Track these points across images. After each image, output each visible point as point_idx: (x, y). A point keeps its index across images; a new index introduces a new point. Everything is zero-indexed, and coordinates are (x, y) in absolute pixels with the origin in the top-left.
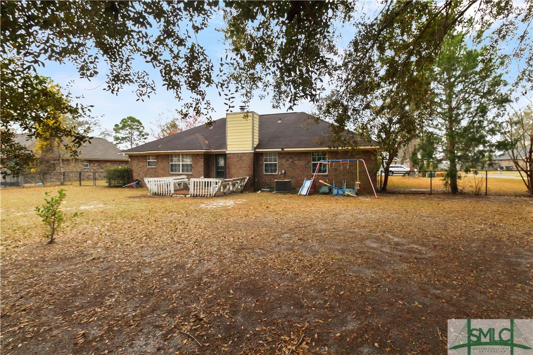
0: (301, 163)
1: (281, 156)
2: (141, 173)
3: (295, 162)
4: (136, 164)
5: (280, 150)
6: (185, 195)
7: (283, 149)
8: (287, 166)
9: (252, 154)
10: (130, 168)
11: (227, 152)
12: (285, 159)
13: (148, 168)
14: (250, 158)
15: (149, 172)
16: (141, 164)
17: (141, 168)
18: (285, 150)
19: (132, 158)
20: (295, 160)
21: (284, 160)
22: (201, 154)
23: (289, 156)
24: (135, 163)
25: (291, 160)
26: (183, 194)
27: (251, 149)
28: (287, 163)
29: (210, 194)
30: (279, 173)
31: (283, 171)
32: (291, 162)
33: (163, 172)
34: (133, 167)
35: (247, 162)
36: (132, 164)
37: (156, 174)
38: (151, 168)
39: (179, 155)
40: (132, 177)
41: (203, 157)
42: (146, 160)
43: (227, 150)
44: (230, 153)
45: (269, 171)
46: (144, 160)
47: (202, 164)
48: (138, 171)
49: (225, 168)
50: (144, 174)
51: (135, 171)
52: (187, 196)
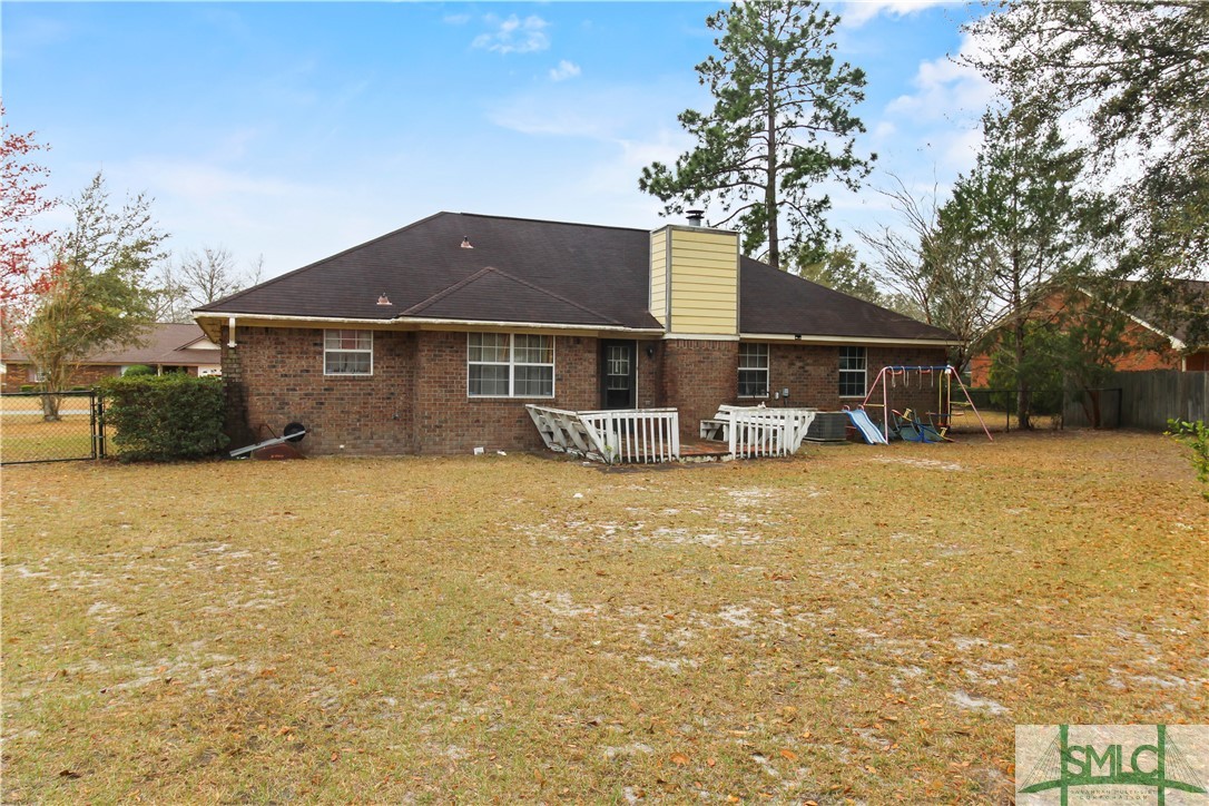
0: (819, 371)
1: (780, 354)
3: (807, 368)
4: (264, 363)
5: (793, 338)
6: (719, 457)
7: (799, 336)
8: (792, 378)
9: (736, 345)
10: (229, 381)
11: (667, 336)
12: (787, 360)
13: (332, 380)
14: (731, 354)
16: (295, 363)
17: (292, 381)
18: (804, 338)
19: (246, 338)
20: (808, 365)
21: (785, 363)
22: (590, 339)
24: (264, 355)
25: (799, 364)
26: (712, 455)
27: (734, 330)
28: (791, 371)
30: (773, 395)
31: (786, 392)
32: (800, 368)
33: (441, 393)
34: (248, 375)
35: (721, 365)
36: (246, 361)
37: (372, 401)
38: (346, 379)
39: (504, 336)
40: (244, 414)
41: (594, 347)
42: (318, 348)
43: (669, 331)
44: (678, 340)
45: (747, 390)
46: (312, 348)
47: (592, 369)
48: (276, 390)
49: (630, 381)
50: (310, 403)
51: (262, 390)
52: (725, 459)
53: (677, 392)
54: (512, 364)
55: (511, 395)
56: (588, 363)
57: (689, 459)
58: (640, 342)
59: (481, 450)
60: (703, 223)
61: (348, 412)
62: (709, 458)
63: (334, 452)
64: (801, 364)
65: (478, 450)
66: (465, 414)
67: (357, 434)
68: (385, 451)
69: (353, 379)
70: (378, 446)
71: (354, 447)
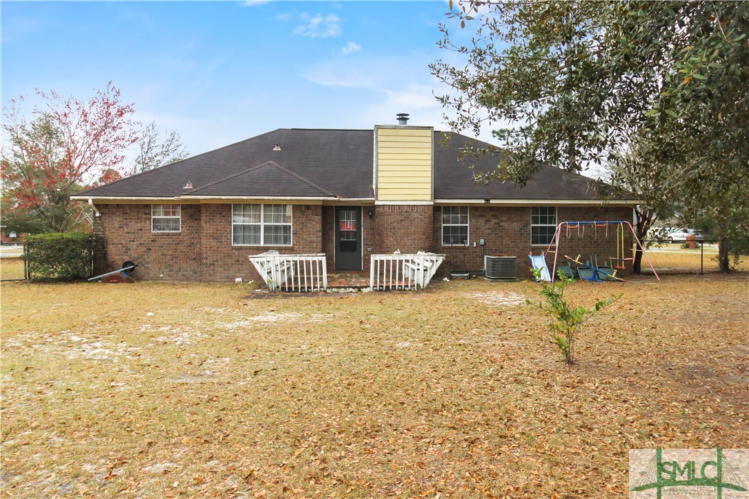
0: (512, 226)
1: (477, 213)
2: (133, 246)
3: (502, 224)
4: (116, 225)
5: (483, 201)
6: (359, 289)
7: (487, 200)
8: (488, 231)
9: (431, 208)
10: (97, 236)
11: (377, 203)
12: (484, 218)
13: (156, 235)
14: (427, 215)
15: (158, 243)
16: (134, 225)
17: (132, 236)
18: (492, 201)
19: (106, 211)
20: (502, 221)
21: (482, 221)
22: (316, 206)
23: (491, 214)
24: (116, 221)
25: (494, 221)
26: (354, 288)
27: (429, 197)
28: (488, 226)
29: (418, 285)
30: (471, 244)
31: (482, 241)
32: (495, 224)
33: (214, 243)
34: (107, 233)
35: (420, 223)
36: (106, 225)
37: (180, 248)
38: (164, 234)
39: (256, 206)
40: (105, 255)
41: (320, 212)
42: (148, 216)
43: (377, 199)
44: (384, 205)
45: (452, 240)
46: (144, 216)
47: (319, 226)
48: (123, 241)
49: (357, 234)
50: (142, 249)
51: (115, 241)
52: (364, 290)
53: (383, 242)
54: (262, 224)
55: (262, 244)
56: (316, 223)
57: (335, 290)
58: (364, 207)
59: (240, 280)
60: (409, 123)
61: (166, 255)
62: (351, 289)
63: (156, 280)
64: (496, 221)
65: (238, 280)
66: (230, 256)
67: (171, 268)
68: (188, 279)
69: (168, 234)
70: (183, 275)
71: (169, 276)
